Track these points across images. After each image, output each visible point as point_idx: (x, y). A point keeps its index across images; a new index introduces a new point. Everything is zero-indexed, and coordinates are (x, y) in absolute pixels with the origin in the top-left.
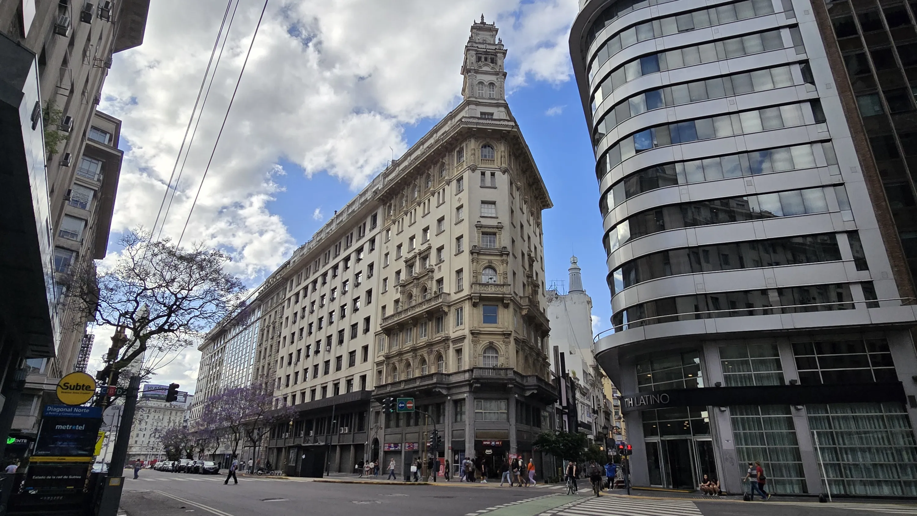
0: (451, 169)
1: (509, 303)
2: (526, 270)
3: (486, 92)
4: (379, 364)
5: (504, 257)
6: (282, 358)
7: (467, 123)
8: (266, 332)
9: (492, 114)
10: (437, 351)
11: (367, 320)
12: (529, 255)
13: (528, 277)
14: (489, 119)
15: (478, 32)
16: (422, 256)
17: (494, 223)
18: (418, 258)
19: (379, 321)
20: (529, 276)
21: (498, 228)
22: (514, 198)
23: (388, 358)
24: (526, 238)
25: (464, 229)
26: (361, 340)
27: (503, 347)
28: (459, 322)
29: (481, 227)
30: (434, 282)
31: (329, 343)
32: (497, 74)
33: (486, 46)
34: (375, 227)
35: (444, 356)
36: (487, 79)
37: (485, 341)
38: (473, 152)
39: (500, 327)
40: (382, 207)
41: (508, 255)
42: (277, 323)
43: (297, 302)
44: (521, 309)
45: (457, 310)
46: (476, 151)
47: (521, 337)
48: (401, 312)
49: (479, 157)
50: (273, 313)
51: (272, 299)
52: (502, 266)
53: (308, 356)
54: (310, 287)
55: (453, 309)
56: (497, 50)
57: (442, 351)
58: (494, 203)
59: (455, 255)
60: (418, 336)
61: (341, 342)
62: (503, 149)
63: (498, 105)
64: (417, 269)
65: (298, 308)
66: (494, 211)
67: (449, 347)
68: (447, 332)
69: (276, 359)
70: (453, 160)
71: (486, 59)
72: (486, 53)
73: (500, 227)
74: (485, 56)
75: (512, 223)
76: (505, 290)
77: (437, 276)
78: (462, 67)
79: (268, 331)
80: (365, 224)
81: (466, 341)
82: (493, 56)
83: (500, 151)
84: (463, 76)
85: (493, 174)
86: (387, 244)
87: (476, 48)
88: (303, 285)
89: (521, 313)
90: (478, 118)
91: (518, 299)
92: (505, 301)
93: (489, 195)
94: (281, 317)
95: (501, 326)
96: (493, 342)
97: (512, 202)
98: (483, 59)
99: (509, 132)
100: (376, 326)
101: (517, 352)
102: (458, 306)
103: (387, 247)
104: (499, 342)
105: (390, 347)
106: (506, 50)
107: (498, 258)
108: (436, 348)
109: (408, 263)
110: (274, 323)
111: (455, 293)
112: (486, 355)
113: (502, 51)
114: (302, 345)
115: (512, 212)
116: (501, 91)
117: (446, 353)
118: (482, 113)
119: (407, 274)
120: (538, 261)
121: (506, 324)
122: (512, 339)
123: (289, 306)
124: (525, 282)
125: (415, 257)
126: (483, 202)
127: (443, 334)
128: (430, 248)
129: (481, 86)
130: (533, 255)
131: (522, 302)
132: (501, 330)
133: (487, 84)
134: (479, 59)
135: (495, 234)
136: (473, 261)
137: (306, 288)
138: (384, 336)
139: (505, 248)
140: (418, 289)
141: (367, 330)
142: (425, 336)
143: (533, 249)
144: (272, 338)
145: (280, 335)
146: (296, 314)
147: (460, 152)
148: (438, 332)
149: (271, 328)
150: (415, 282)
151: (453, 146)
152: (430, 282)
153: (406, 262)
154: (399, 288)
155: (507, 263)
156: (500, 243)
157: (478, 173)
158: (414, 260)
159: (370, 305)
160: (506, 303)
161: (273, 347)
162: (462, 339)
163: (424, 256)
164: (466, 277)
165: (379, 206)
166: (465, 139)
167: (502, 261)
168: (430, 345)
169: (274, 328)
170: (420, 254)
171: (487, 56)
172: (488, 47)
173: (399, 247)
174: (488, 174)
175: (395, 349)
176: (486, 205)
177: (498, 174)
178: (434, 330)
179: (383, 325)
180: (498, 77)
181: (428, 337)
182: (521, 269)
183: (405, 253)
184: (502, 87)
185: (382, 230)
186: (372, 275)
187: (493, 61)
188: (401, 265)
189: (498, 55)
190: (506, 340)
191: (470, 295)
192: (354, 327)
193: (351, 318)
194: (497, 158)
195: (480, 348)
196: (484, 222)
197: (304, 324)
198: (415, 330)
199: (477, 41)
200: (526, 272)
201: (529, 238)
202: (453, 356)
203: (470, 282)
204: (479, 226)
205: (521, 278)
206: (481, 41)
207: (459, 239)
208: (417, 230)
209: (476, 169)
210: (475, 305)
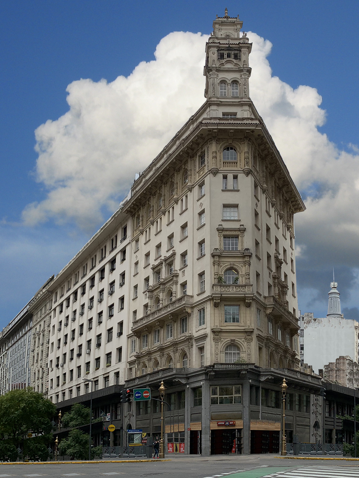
0: (193, 175)
1: (250, 303)
2: (272, 271)
3: (230, 90)
4: (131, 363)
5: (247, 259)
6: (51, 361)
7: (207, 124)
8: (37, 339)
9: (235, 114)
10: (181, 349)
11: (121, 324)
12: (276, 257)
13: (274, 278)
14: (231, 119)
15: (220, 27)
16: (167, 262)
17: (236, 225)
18: (164, 264)
19: (131, 325)
20: (276, 278)
21: (240, 231)
22: (259, 201)
23: (138, 357)
24: (273, 240)
25: (206, 234)
26: (116, 343)
27: (245, 344)
28: (202, 321)
29: (223, 230)
30: (179, 286)
31: (89, 348)
32: (240, 71)
33: (229, 41)
34: (126, 238)
35: (188, 354)
36: (229, 77)
37: (226, 338)
38: (214, 154)
39: (241, 325)
40: (131, 218)
41: (250, 256)
42: (46, 331)
43: (61, 312)
44: (265, 308)
45: (200, 311)
46: (218, 154)
47: (264, 334)
48: (149, 315)
49: (220, 160)
50: (42, 323)
51: (41, 310)
52: (244, 267)
53: (72, 359)
54: (72, 298)
55: (196, 310)
56: (240, 45)
57: (186, 349)
58: (236, 206)
59: (198, 259)
60: (165, 337)
61: (99, 345)
62: (246, 149)
63: (241, 105)
64: (164, 274)
65: (62, 317)
66: (236, 214)
67: (192, 346)
68: (190, 332)
69: (46, 363)
70: (195, 166)
71: (229, 56)
72: (229, 49)
73: (243, 230)
74: (227, 52)
75: (256, 226)
76: (247, 290)
77: (181, 280)
78: (205, 67)
79: (39, 339)
80: (116, 237)
81: (208, 339)
82: (236, 52)
83: (243, 152)
84: (205, 77)
85: (235, 177)
86: (136, 254)
87: (218, 45)
88: (66, 296)
89: (265, 312)
90: (220, 119)
91: (262, 299)
92: (246, 301)
93: (230, 198)
94: (49, 326)
95: (243, 324)
96: (234, 340)
97: (256, 204)
98: (225, 56)
99: (253, 131)
100: (127, 330)
101: (260, 349)
102: (200, 307)
103: (137, 257)
104: (240, 340)
105: (140, 348)
106: (251, 44)
107: (241, 260)
108: (180, 347)
109: (155, 270)
110: (44, 331)
111: (198, 295)
112: (228, 352)
113: (247, 45)
114: (67, 350)
115: (256, 214)
116: (245, 88)
117: (189, 351)
118: (224, 114)
119: (155, 280)
120: (287, 264)
121: (248, 322)
122: (254, 336)
123: (55, 316)
124: (271, 283)
125: (161, 264)
126: (225, 206)
127: (187, 334)
128: (174, 254)
129: (223, 85)
130: (281, 257)
131: (267, 302)
132: (243, 328)
133: (230, 82)
134: (221, 57)
135: (237, 237)
136: (214, 264)
137: (68, 299)
138: (135, 338)
139: (247, 249)
140: (165, 294)
141: (120, 334)
142: (171, 336)
143: (281, 251)
144: (43, 344)
145: (49, 342)
146: (61, 322)
147: (202, 157)
148: (183, 332)
149: (41, 336)
150: (161, 287)
151: (195, 151)
152: (174, 286)
153: (153, 269)
154: (148, 293)
155: (249, 265)
156: (242, 245)
157: (220, 176)
158: (160, 267)
159: (123, 311)
160: (247, 303)
161: (44, 352)
162: (204, 337)
163: (169, 262)
164: (209, 279)
165: (129, 218)
166: (206, 143)
167: (245, 263)
168: (175, 344)
169: (44, 335)
170: (165, 260)
171: (230, 52)
172: (231, 42)
173: (148, 255)
174: (230, 177)
175: (145, 349)
176: (228, 209)
177: (241, 176)
178: (179, 331)
179: (134, 328)
180: (242, 73)
181: (174, 337)
182: (266, 271)
183: (153, 262)
184: (246, 84)
185: (132, 241)
186: (124, 283)
187: (236, 57)
188: (149, 272)
189: (242, 50)
190: (247, 337)
191: (211, 296)
192: (110, 331)
193: (107, 323)
194: (240, 160)
195: (221, 345)
196: (226, 225)
197: (68, 331)
198: (162, 332)
199: (220, 37)
200: (272, 274)
201: (277, 241)
202: (196, 354)
203: (211, 284)
204: (220, 230)
205: (266, 279)
206: (223, 36)
207: (201, 243)
208: (163, 238)
209: (217, 173)
210: (216, 305)
